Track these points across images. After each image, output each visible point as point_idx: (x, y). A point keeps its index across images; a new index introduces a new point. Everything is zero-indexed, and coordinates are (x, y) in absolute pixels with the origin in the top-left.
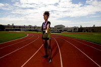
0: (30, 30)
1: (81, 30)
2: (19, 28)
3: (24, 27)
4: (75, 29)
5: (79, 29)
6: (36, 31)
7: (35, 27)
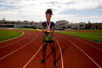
0: (26, 27)
1: (89, 26)
2: (11, 24)
3: (19, 23)
4: (81, 25)
5: (86, 25)
6: (33, 27)
7: (32, 23)
